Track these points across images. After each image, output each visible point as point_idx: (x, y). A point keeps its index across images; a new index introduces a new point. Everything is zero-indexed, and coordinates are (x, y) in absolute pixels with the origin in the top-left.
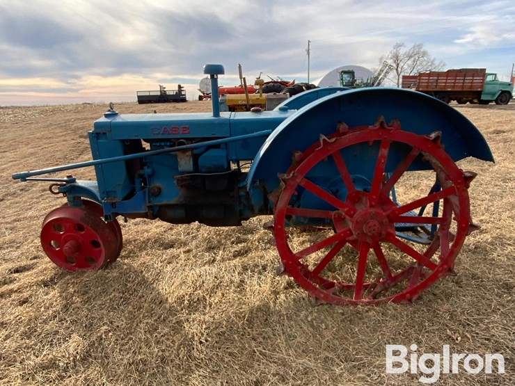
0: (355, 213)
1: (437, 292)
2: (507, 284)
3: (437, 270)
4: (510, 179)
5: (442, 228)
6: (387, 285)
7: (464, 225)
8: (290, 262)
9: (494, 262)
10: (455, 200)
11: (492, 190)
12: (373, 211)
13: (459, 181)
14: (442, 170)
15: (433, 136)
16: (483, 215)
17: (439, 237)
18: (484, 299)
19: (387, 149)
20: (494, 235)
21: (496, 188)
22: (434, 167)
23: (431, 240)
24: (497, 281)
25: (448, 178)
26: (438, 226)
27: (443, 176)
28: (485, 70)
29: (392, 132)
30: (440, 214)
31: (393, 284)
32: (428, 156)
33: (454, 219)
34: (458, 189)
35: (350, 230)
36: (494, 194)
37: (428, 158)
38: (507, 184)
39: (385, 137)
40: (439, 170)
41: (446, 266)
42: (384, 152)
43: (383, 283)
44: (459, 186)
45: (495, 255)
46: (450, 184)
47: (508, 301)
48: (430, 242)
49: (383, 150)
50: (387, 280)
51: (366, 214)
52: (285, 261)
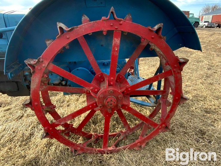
0: (98, 91)
1: (158, 138)
2: (201, 131)
3: (158, 128)
4: (200, 61)
5: (163, 98)
6: (127, 134)
7: (177, 98)
8: (51, 129)
9: (193, 113)
10: (172, 79)
11: (192, 67)
12: (111, 89)
13: (175, 66)
14: (163, 57)
15: (156, 27)
16: (187, 81)
17: (160, 103)
18: (187, 144)
19: (119, 39)
20: (193, 94)
21: (194, 66)
22: (158, 54)
23: (156, 104)
24: (195, 128)
25: (167, 63)
26: (160, 96)
27: (164, 61)
28: (189, 12)
29: (121, 22)
30: (162, 89)
31: (131, 133)
32: (153, 46)
33: (171, 93)
34: (174, 71)
35: (96, 103)
36: (193, 70)
37: (153, 47)
38: (199, 64)
39: (116, 27)
40: (162, 57)
41: (164, 125)
42: (117, 41)
43: (125, 133)
44: (175, 70)
45: (194, 108)
46: (168, 68)
47: (203, 146)
48: (155, 105)
49: (116, 39)
50: (127, 131)
51: (105, 92)
52: (46, 128)
